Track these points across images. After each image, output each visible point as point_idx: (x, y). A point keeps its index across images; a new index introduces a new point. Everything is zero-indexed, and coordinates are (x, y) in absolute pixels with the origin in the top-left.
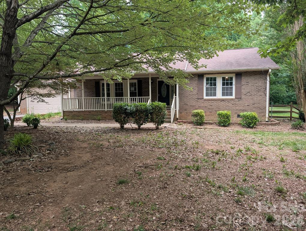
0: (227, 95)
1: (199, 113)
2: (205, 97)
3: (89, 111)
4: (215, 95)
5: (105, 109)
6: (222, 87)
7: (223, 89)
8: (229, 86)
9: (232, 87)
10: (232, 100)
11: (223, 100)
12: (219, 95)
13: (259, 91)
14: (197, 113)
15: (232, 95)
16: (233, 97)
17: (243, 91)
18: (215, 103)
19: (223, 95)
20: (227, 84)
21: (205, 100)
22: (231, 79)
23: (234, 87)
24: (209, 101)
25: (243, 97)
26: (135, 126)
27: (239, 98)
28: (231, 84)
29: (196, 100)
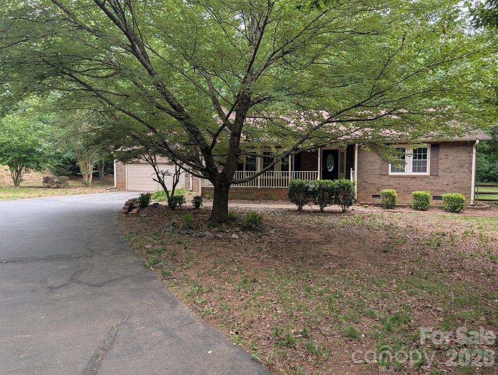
0: (419, 171)
1: (390, 194)
2: (390, 173)
3: (236, 188)
4: (403, 171)
5: (257, 185)
6: (413, 161)
7: (414, 163)
8: (422, 160)
9: (426, 161)
10: (426, 177)
11: (414, 177)
12: (409, 170)
13: (461, 167)
14: (388, 193)
15: (425, 171)
16: (428, 173)
17: (440, 166)
18: (404, 181)
19: (414, 170)
20: (420, 157)
21: (391, 176)
22: (425, 150)
23: (428, 161)
24: (396, 178)
25: (441, 173)
26: (317, 207)
27: (435, 174)
28: (425, 157)
29: (379, 176)
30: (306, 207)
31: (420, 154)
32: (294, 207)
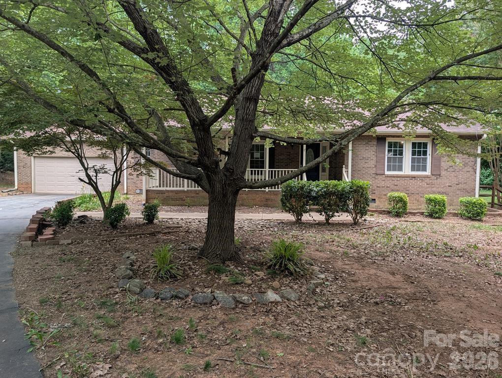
0: (418, 170)
1: (402, 199)
2: (387, 173)
4: (400, 169)
6: (412, 158)
7: (413, 160)
8: (422, 156)
9: (426, 158)
10: (427, 177)
11: (414, 177)
12: (407, 170)
13: (466, 165)
14: (399, 197)
15: (425, 169)
16: (428, 172)
17: (443, 164)
19: (413, 169)
20: (419, 153)
21: (388, 176)
22: (425, 145)
23: (429, 157)
24: (393, 178)
25: (443, 173)
27: (436, 174)
28: (425, 153)
29: (374, 175)
30: (306, 217)
31: (419, 149)
32: (290, 217)
